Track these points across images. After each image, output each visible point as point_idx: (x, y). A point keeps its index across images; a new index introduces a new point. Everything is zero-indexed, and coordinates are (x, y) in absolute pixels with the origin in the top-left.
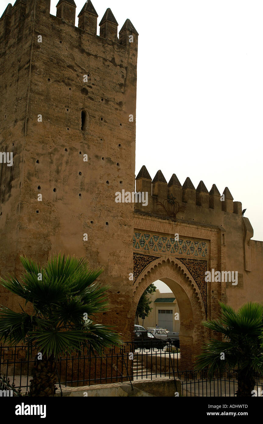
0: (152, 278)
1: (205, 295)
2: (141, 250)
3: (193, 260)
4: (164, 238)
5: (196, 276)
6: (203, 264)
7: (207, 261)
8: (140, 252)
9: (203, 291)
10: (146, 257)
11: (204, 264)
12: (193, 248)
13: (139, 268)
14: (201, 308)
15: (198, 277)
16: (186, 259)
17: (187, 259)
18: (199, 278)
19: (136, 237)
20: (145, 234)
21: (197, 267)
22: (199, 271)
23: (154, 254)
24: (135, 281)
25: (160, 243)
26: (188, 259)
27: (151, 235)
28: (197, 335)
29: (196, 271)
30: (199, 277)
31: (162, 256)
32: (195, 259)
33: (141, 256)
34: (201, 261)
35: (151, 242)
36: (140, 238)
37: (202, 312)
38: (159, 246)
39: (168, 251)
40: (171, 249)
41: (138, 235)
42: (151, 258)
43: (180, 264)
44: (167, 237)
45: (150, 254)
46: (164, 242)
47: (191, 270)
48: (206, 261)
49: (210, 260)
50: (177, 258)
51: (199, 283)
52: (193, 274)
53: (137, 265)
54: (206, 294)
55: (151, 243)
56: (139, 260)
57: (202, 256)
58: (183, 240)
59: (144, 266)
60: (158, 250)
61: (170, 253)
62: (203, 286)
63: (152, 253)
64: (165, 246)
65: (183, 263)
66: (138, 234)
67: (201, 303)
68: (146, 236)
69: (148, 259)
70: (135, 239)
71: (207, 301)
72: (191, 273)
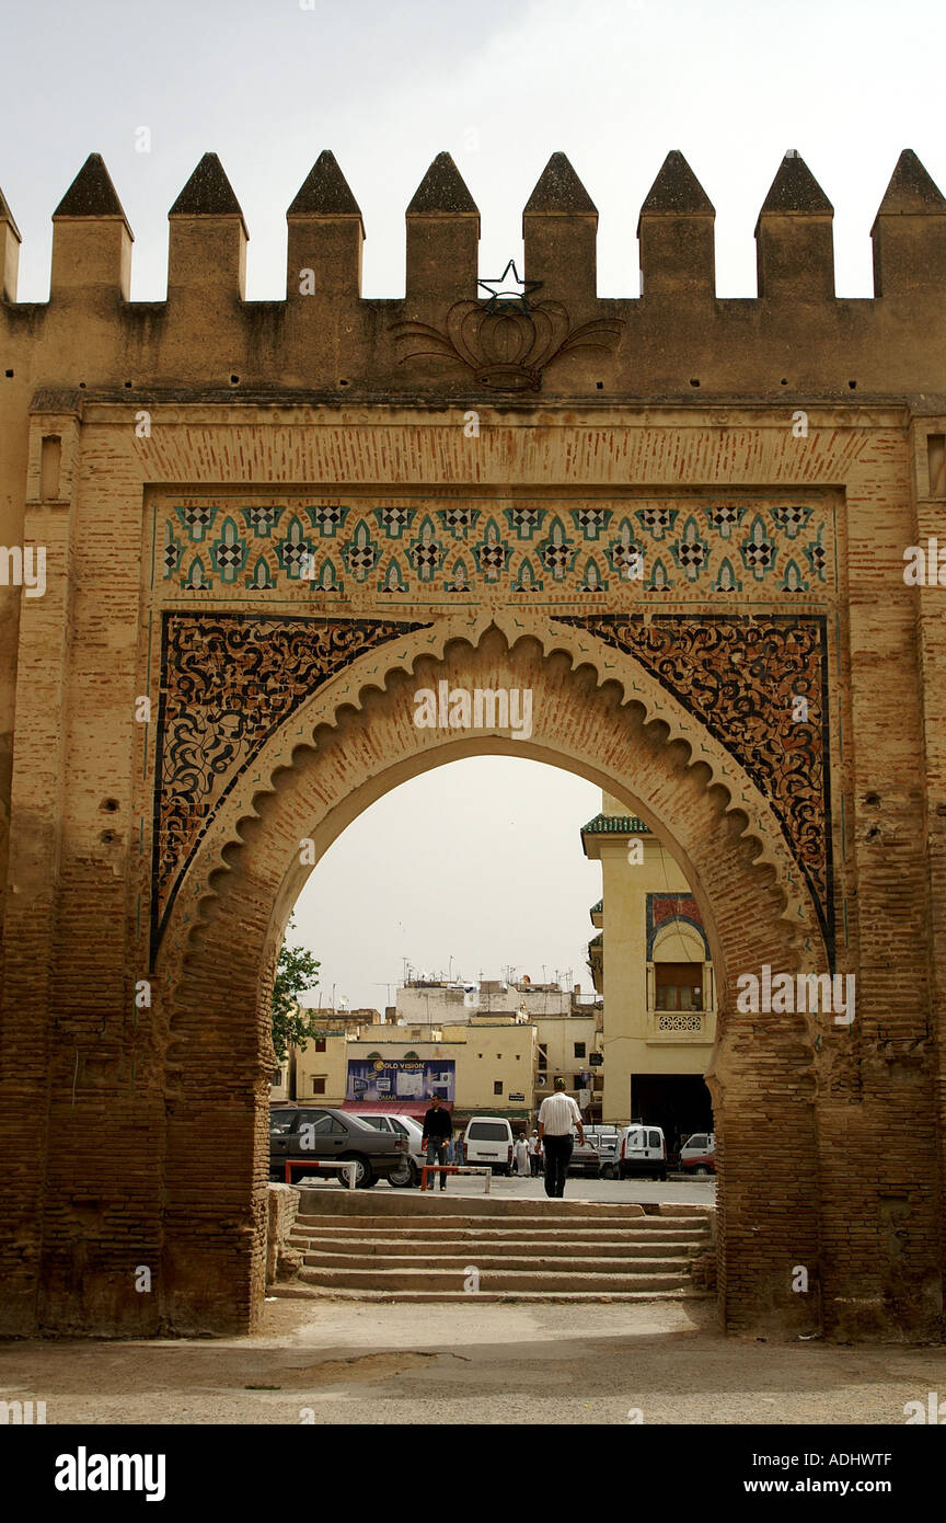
0: (385, 741)
1: (819, 821)
2: (288, 594)
3: (702, 618)
4: (458, 515)
5: (724, 710)
6: (791, 639)
7: (831, 616)
8: (281, 609)
9: (799, 800)
10: (320, 633)
11: (798, 638)
12: (696, 548)
13: (274, 691)
14: (782, 903)
15: (746, 715)
16: (639, 618)
17: (648, 618)
18: (751, 724)
19: (250, 532)
20: (312, 511)
21: (736, 658)
22: (757, 683)
23: (385, 608)
24: (249, 763)
25: (427, 545)
26: (655, 617)
27: (359, 510)
28: (760, 1067)
29: (734, 684)
30: (760, 715)
31: (441, 616)
32: (719, 610)
33: (291, 629)
34: (774, 618)
35: (356, 544)
36: (279, 532)
37: (791, 926)
38: (421, 560)
39: (494, 581)
40: (514, 570)
41: (268, 518)
42: (361, 634)
43: (587, 648)
44: (483, 508)
45: (351, 611)
46: (459, 533)
47: (679, 676)
48: (823, 619)
49: (846, 607)
50: (566, 620)
51: (755, 754)
52: (702, 699)
53: (265, 678)
54: (827, 813)
55: (356, 553)
56: (277, 650)
57: (776, 592)
58: (608, 514)
59: (311, 680)
60: (413, 585)
61: (508, 592)
62: (798, 771)
63: (365, 604)
64: (469, 558)
65: (612, 644)
66: (262, 513)
67: (780, 872)
68: (323, 518)
69: (342, 636)
70: (244, 541)
71: (837, 859)
72: (684, 700)
